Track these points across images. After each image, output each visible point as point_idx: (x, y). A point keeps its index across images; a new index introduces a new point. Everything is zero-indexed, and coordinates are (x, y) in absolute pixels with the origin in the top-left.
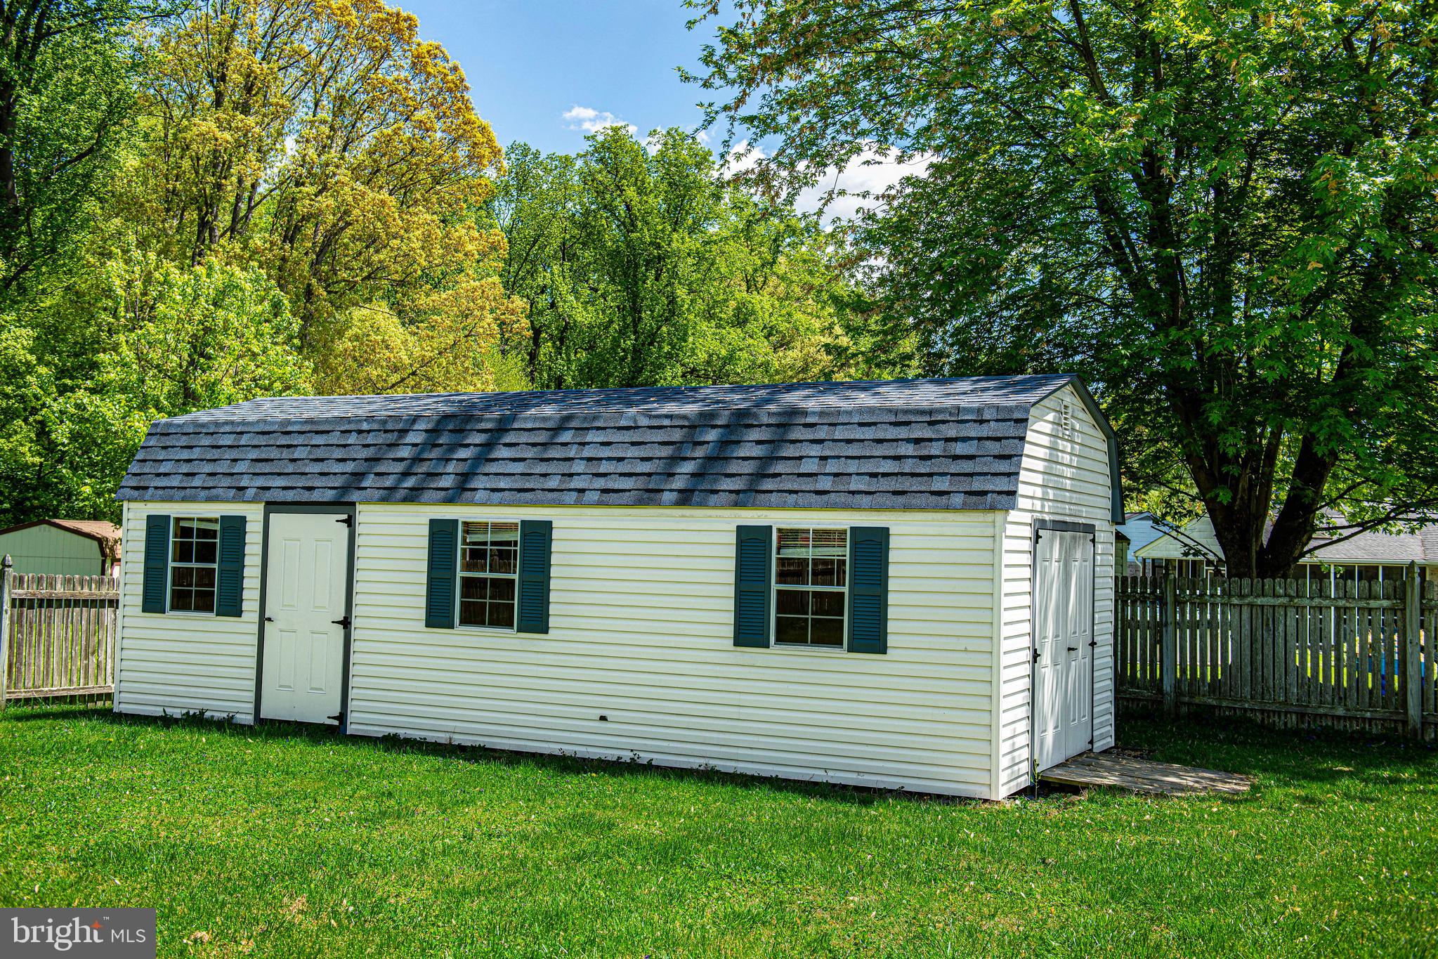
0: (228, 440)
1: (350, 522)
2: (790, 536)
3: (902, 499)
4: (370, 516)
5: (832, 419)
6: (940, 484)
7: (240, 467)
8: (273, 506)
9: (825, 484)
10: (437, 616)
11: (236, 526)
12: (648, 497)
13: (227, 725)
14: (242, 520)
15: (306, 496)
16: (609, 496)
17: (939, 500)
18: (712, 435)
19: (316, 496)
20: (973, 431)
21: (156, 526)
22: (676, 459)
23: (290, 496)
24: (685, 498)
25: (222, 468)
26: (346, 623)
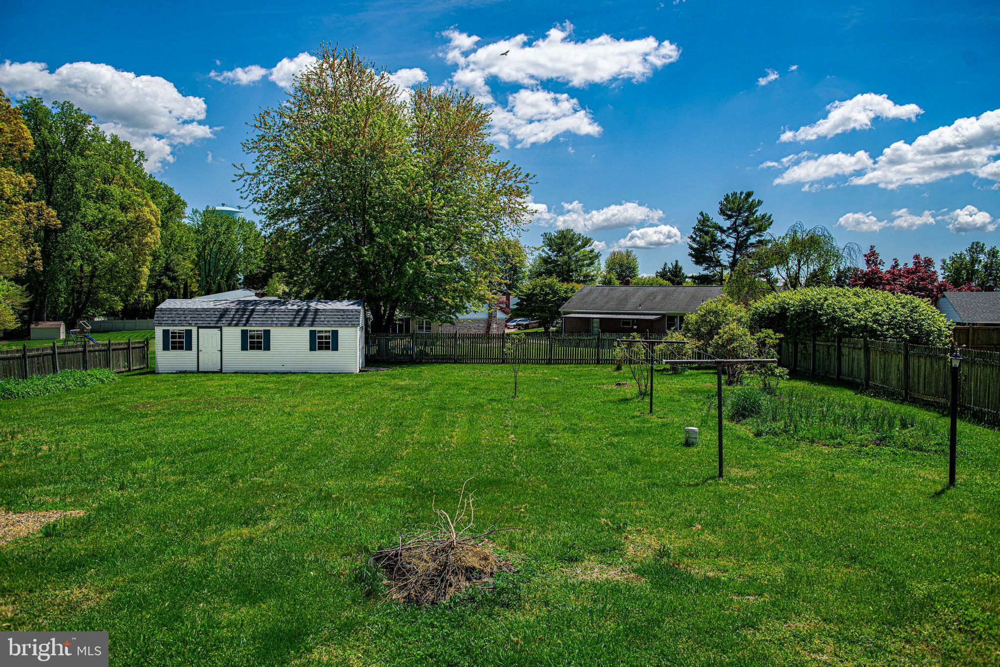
0: (182, 313)
1: (221, 331)
2: (319, 332)
3: (341, 326)
4: (225, 330)
5: (325, 310)
6: (347, 323)
7: (187, 319)
8: (199, 328)
9: (326, 323)
10: (244, 348)
11: (189, 333)
12: (291, 325)
13: (192, 372)
14: (191, 331)
15: (209, 325)
16: (282, 325)
17: (347, 326)
18: (302, 313)
19: (212, 325)
20: (351, 313)
21: (166, 333)
22: (295, 318)
23: (204, 325)
24: (299, 325)
25: (183, 319)
26: (221, 351)
